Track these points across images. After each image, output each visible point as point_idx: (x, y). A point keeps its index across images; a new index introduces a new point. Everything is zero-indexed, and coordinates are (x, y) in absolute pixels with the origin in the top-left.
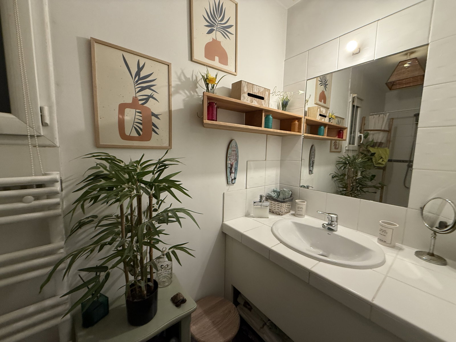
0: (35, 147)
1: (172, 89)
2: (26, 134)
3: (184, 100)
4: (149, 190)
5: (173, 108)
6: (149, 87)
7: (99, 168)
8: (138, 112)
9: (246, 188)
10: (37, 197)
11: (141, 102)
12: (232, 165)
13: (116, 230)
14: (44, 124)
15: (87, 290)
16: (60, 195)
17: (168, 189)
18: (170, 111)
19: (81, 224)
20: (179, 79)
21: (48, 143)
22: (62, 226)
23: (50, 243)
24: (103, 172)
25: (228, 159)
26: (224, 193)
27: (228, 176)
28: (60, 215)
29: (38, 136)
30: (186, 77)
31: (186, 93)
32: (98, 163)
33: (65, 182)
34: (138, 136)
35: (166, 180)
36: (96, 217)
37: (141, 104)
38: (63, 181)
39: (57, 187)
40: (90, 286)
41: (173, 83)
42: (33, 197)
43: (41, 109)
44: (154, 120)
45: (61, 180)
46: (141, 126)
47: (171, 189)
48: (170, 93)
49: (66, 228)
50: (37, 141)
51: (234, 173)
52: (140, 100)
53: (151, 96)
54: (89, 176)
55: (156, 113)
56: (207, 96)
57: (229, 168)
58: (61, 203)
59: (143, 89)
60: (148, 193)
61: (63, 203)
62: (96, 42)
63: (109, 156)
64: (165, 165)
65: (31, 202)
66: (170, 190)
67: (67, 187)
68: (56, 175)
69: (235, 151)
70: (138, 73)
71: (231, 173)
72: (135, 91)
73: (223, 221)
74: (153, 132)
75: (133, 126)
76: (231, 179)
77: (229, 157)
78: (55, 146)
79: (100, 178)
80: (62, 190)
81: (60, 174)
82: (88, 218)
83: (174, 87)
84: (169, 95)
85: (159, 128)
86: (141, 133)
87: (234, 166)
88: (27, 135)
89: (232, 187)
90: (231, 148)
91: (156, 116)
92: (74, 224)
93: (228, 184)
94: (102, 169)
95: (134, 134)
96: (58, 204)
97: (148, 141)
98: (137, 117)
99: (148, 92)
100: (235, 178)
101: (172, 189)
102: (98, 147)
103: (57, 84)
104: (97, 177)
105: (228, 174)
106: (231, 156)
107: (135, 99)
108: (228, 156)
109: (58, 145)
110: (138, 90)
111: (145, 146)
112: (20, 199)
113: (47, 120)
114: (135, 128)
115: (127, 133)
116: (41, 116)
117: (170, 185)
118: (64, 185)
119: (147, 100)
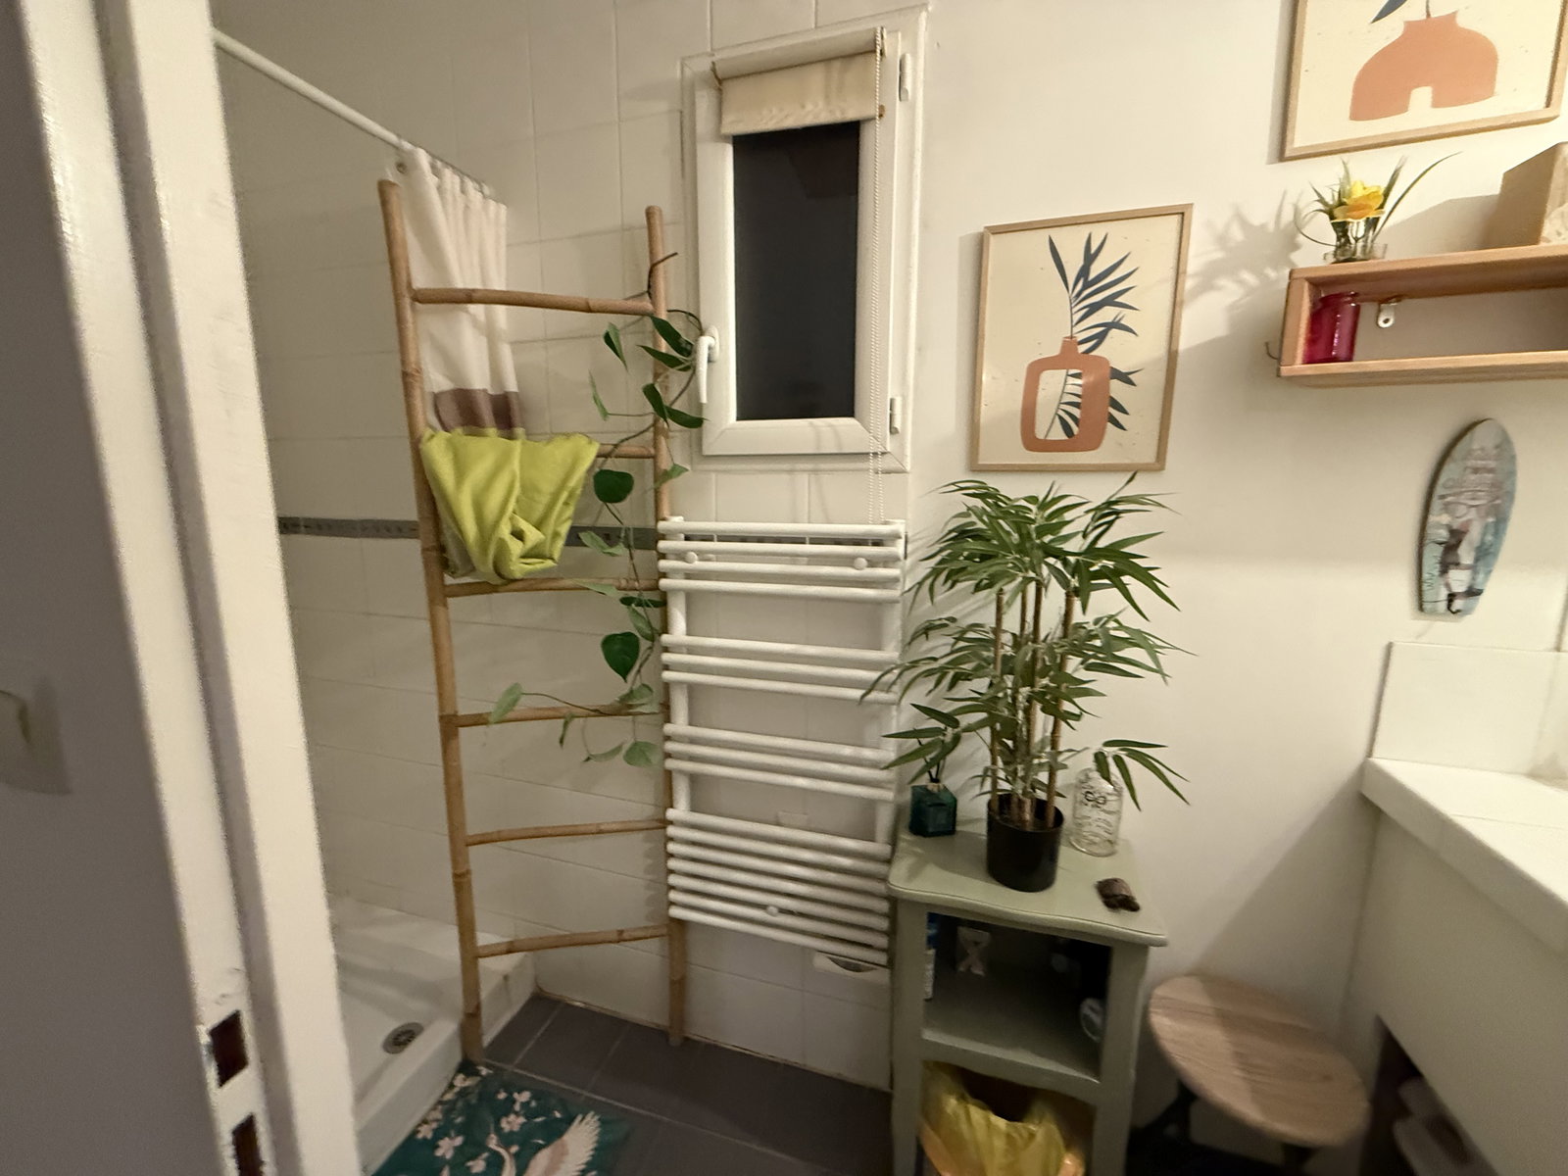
0: (877, 473)
1: (1189, 284)
2: (867, 451)
3: (1232, 307)
4: (1069, 577)
5: (1184, 344)
6: (1110, 301)
7: (969, 516)
8: (1073, 376)
9: (1558, 649)
10: (872, 563)
11: (1083, 348)
12: (1457, 536)
13: (985, 654)
14: (893, 431)
15: (917, 746)
16: (901, 564)
17: (1114, 577)
18: (1172, 356)
19: (927, 630)
20: (1222, 240)
21: (895, 465)
22: (898, 623)
23: (879, 648)
24: (974, 523)
25: (1436, 504)
26: (1389, 648)
27: (1426, 576)
28: (897, 602)
29: (883, 453)
30: (1251, 226)
31: (1241, 282)
32: (970, 505)
33: (914, 541)
34: (1065, 437)
35: (1112, 551)
36: (953, 620)
37: (1084, 353)
38: (910, 540)
39: (898, 548)
40: (924, 741)
41: (1193, 265)
42: (868, 561)
43: (892, 401)
44: (1117, 389)
45: (906, 537)
46: (1076, 412)
47: (1122, 578)
48: (1178, 299)
49: (904, 627)
50: (882, 463)
51: (1468, 567)
52: (1082, 342)
53: (1116, 325)
54: (950, 532)
55: (1124, 370)
56: (1308, 279)
57: (1440, 544)
58: (902, 580)
59: (1094, 308)
60: (1065, 583)
61: (904, 581)
62: (993, 234)
63: (987, 488)
64: (1117, 513)
65: (861, 569)
66: (1121, 580)
67: (913, 552)
68: (899, 526)
69: (1491, 471)
70: (1084, 272)
71: (1445, 567)
72: (1072, 321)
73: (1370, 754)
74: (1109, 424)
75: (1056, 414)
76: (1444, 594)
77: (1442, 497)
78: (904, 472)
79: (969, 537)
80: (906, 557)
81: (907, 524)
82: (940, 619)
83: (1196, 275)
84: (1176, 305)
85: (1128, 411)
86: (1075, 429)
87: (1474, 535)
88: (868, 454)
89: (1444, 628)
90: (1465, 458)
91: (1125, 378)
92: (918, 622)
93: (1421, 608)
94: (973, 518)
95: (1058, 434)
96: (896, 580)
97: (1093, 449)
98: (1069, 388)
99: (1107, 314)
100: (1473, 593)
101: (1126, 579)
102: (974, 471)
103: (919, 349)
104: (963, 534)
105: (1426, 569)
106: (1461, 493)
107: (1070, 344)
108: (1439, 490)
109: (908, 468)
110: (1076, 317)
111: (1079, 465)
112: (849, 561)
113: (897, 424)
114: (1061, 418)
115: (1040, 434)
116: (891, 416)
117: (1120, 567)
118: (910, 548)
119: (1100, 338)
